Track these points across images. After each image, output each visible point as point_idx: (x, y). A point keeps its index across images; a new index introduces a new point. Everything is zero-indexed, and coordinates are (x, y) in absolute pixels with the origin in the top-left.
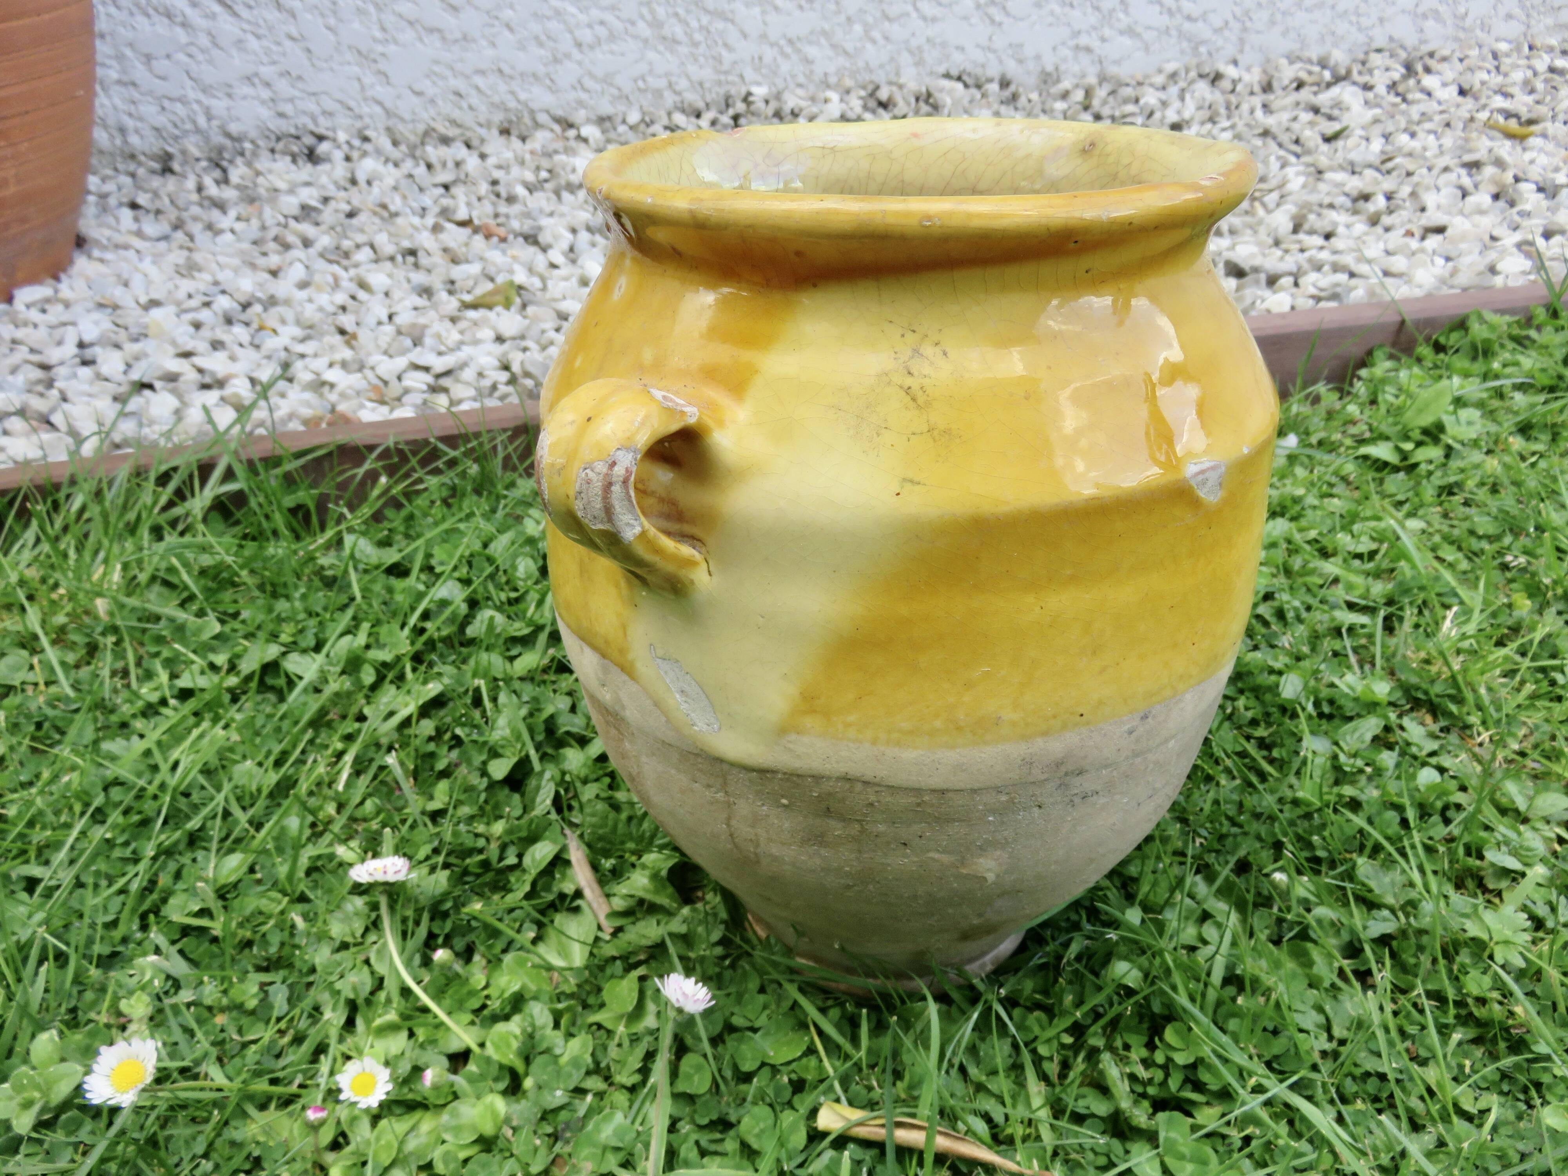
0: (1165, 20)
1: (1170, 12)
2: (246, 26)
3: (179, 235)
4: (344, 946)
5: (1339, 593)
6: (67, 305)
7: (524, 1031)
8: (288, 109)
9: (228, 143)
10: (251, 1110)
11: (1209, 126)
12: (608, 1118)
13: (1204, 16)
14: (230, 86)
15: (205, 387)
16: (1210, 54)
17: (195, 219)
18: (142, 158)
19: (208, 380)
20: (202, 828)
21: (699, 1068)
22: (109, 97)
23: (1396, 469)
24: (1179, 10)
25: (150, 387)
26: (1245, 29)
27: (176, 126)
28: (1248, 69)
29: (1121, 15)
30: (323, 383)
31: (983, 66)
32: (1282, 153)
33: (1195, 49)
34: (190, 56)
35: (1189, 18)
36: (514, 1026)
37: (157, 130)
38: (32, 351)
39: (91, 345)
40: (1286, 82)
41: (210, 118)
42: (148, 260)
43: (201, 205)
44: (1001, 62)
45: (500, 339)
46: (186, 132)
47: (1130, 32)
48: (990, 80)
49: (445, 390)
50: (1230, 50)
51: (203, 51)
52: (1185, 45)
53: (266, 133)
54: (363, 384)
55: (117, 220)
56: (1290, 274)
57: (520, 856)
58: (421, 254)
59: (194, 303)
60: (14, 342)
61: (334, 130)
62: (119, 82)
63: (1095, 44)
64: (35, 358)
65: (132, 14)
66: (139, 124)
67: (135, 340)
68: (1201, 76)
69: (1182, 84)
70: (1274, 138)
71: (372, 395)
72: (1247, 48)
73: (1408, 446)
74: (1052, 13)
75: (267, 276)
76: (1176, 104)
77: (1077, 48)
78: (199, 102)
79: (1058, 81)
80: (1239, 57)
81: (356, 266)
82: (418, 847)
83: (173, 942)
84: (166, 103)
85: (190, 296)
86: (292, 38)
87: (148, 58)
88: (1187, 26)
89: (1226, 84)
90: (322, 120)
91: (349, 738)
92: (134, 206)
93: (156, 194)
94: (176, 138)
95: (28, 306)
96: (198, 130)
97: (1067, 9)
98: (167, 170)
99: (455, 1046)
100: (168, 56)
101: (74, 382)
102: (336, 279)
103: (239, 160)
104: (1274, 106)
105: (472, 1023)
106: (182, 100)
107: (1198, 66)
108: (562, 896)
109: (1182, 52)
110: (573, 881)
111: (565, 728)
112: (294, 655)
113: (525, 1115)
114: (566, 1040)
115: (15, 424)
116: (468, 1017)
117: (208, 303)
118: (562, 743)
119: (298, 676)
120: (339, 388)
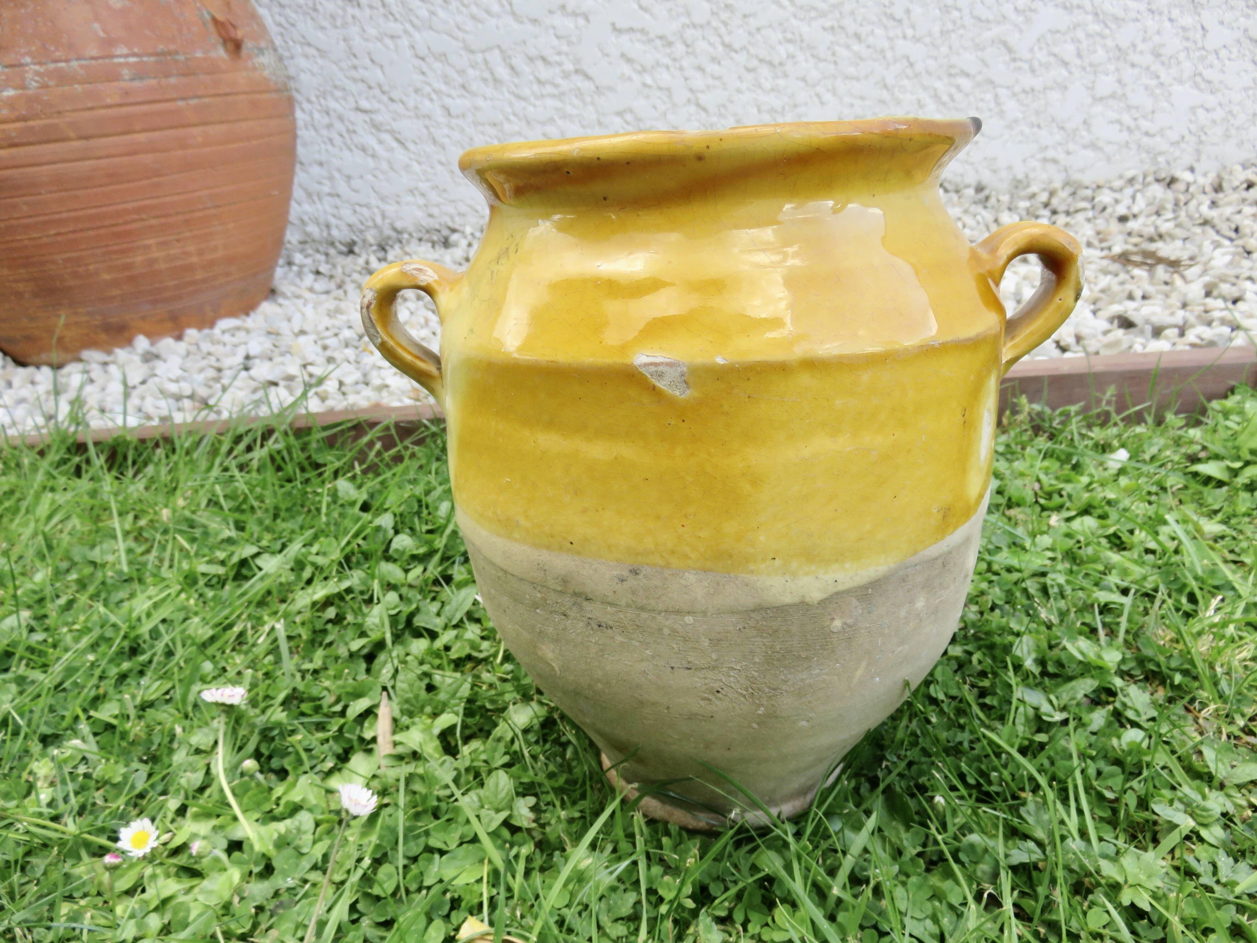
0: (1125, 135)
1: (1129, 129)
2: (413, 156)
3: (341, 292)
4: (198, 751)
5: (1113, 579)
6: (248, 331)
7: (287, 831)
8: (435, 211)
9: (393, 234)
10: (84, 854)
11: (1154, 218)
13: (1161, 132)
14: (398, 196)
16: (1168, 163)
17: (353, 281)
18: (338, 245)
20: (150, 662)
21: (388, 876)
22: (322, 204)
23: (1220, 484)
24: (1138, 128)
25: (275, 384)
26: (1201, 142)
27: (362, 223)
28: (1205, 175)
29: (1084, 133)
30: (387, 386)
31: (962, 175)
32: (1217, 238)
33: (1154, 159)
34: (375, 176)
35: (1147, 134)
36: (281, 827)
37: (350, 226)
38: (218, 360)
39: (255, 357)
40: (1236, 183)
41: (384, 217)
42: (310, 306)
43: (360, 273)
44: (977, 171)
46: (368, 228)
47: (1093, 146)
48: (967, 186)
50: (1188, 159)
51: (383, 173)
52: (1144, 155)
53: (419, 228)
55: (302, 280)
56: (1175, 326)
57: (346, 707)
59: (328, 334)
60: (209, 354)
61: (464, 225)
62: (330, 195)
63: (1061, 157)
64: (217, 364)
65: (341, 150)
66: (339, 222)
67: (282, 354)
68: (1158, 180)
69: (1138, 186)
70: (1213, 227)
71: (412, 395)
72: (1203, 157)
73: (1236, 465)
74: (1022, 133)
76: (1127, 201)
77: (1045, 160)
78: (378, 207)
79: (1028, 186)
80: (1196, 166)
83: (95, 734)
84: (357, 208)
85: (327, 329)
86: (441, 163)
87: (349, 178)
88: (1145, 140)
89: (1180, 186)
90: (457, 219)
92: (318, 273)
93: (334, 266)
94: (361, 231)
95: (223, 331)
96: (376, 226)
97: (1035, 130)
98: (351, 252)
99: (237, 835)
100: (361, 177)
101: (233, 380)
102: (427, 321)
103: (397, 246)
104: (1220, 203)
105: (257, 820)
106: (368, 206)
107: (1155, 173)
108: (361, 740)
109: (1142, 161)
110: (375, 730)
111: (419, 622)
112: (266, 556)
113: (258, 898)
114: (314, 842)
115: (187, 403)
116: (257, 816)
117: (336, 335)
118: (418, 634)
119: (260, 569)
120: (392, 388)
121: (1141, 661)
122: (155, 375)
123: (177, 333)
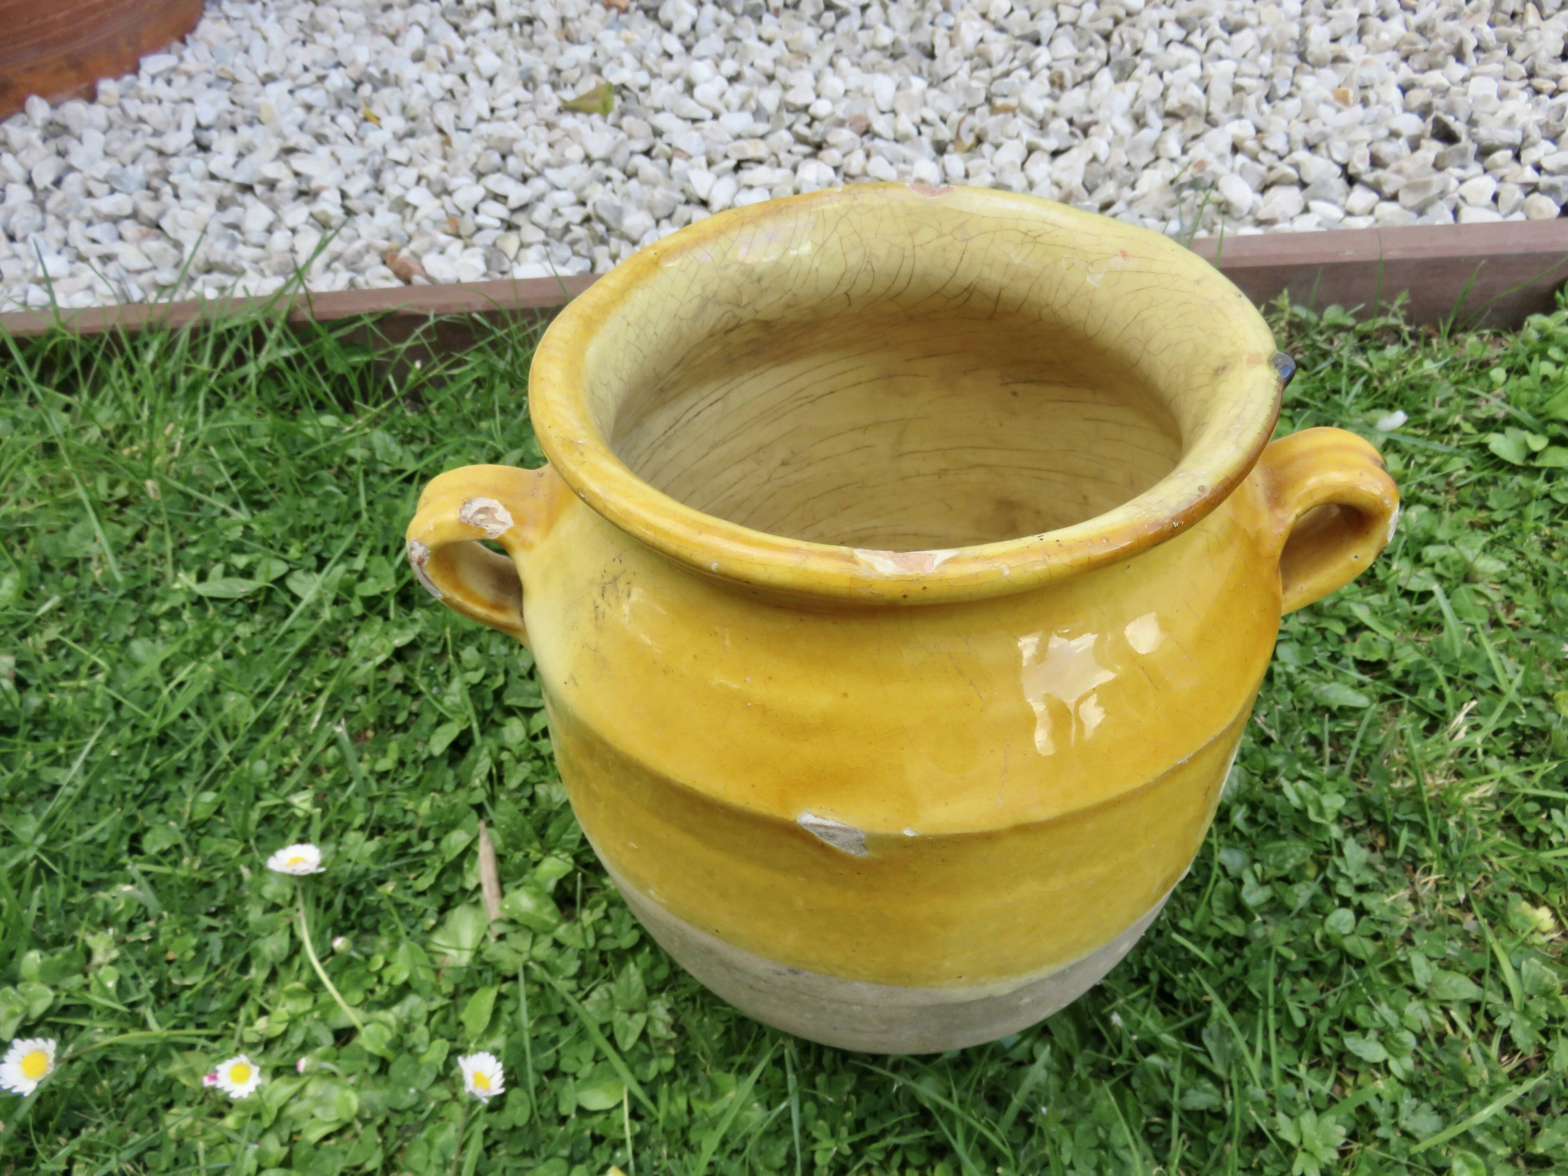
4: (275, 907)
6: (190, 77)
7: (399, 1021)
10: (174, 1053)
12: (443, 1129)
15: (301, 194)
19: (304, 187)
20: (189, 758)
21: (522, 1102)
23: (1513, 469)
25: (252, 190)
30: (408, 205)
36: (391, 1016)
38: (154, 133)
39: (208, 128)
42: (272, 16)
45: (588, 159)
49: (517, 228)
54: (441, 214)
56: (1510, 146)
57: (437, 841)
58: (537, 24)
59: (308, 78)
60: (141, 120)
64: (155, 142)
67: (250, 124)
71: (447, 227)
73: (1538, 443)
75: (385, 41)
81: (474, 33)
82: (355, 814)
85: (306, 69)
91: (327, 675)
95: (153, 78)
99: (342, 1023)
101: (187, 176)
102: (451, 51)
105: (359, 1004)
108: (463, 891)
110: (477, 875)
111: (510, 701)
112: (299, 574)
113: (380, 1107)
114: (432, 1039)
115: (129, 228)
116: (358, 997)
117: (321, 79)
118: (510, 712)
119: (296, 599)
120: (419, 214)
121: (1366, 805)
122: (71, 169)
123: (84, 86)
